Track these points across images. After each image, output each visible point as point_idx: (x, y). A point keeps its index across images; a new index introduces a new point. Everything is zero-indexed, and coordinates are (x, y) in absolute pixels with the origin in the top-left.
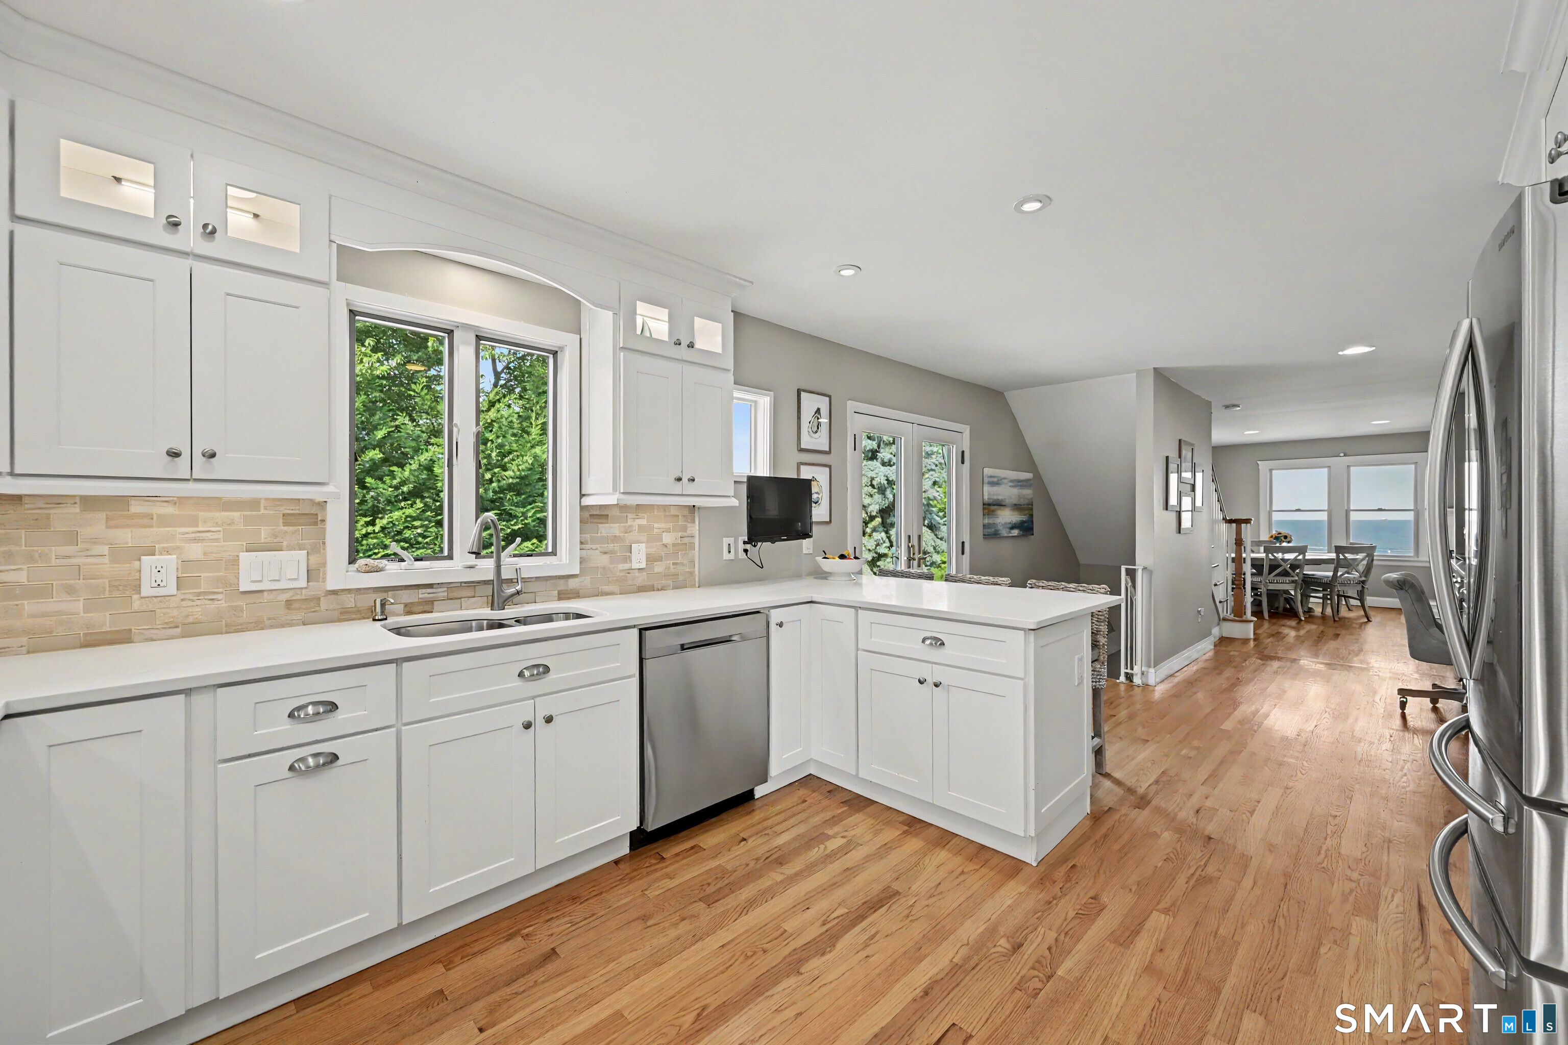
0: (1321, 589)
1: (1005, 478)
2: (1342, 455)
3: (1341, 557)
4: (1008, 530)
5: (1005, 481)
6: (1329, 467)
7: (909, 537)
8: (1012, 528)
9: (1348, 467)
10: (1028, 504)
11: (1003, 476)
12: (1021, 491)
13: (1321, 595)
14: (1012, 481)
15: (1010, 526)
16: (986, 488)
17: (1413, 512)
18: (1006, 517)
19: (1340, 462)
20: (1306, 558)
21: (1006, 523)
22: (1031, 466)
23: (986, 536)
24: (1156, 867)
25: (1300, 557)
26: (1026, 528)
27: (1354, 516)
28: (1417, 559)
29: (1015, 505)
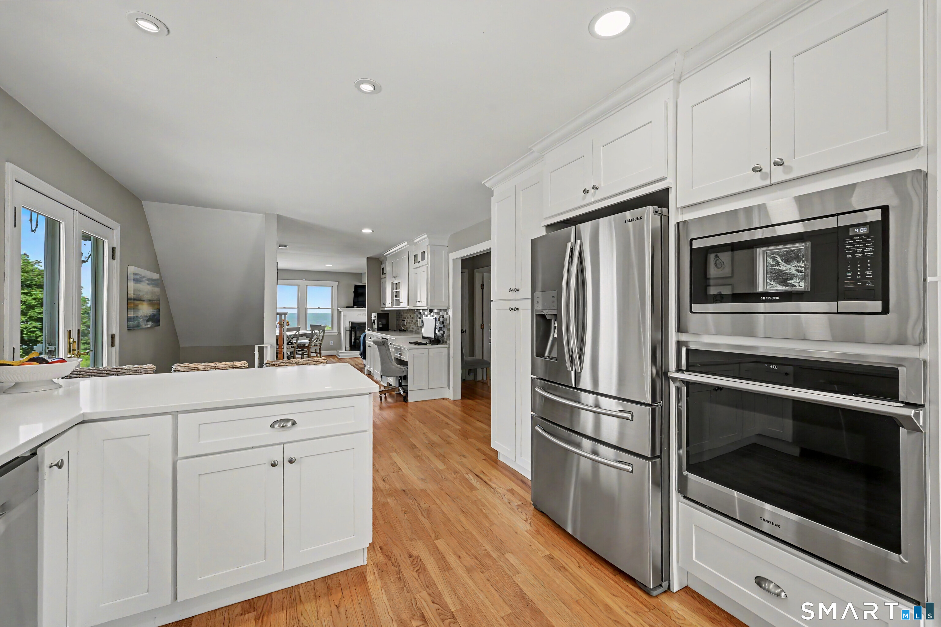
0: (300, 350)
1: (144, 277)
2: (304, 279)
3: (313, 332)
4: (145, 322)
5: (144, 279)
6: (299, 285)
7: (70, 332)
8: (148, 321)
9: (306, 286)
10: (157, 301)
11: (143, 275)
12: (153, 288)
13: (301, 353)
14: (148, 280)
15: (147, 318)
16: (131, 284)
17: (331, 309)
18: (145, 310)
19: (303, 283)
20: (300, 333)
21: (145, 316)
22: (157, 269)
23: (129, 328)
24: (407, 519)
25: (297, 333)
26: (155, 319)
27: (309, 311)
28: (332, 331)
29: (150, 300)
